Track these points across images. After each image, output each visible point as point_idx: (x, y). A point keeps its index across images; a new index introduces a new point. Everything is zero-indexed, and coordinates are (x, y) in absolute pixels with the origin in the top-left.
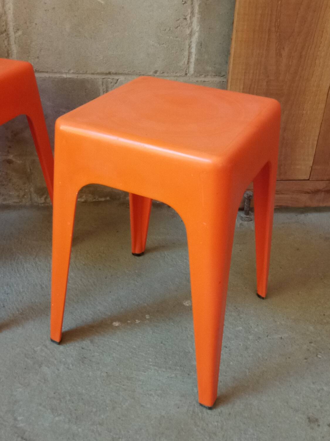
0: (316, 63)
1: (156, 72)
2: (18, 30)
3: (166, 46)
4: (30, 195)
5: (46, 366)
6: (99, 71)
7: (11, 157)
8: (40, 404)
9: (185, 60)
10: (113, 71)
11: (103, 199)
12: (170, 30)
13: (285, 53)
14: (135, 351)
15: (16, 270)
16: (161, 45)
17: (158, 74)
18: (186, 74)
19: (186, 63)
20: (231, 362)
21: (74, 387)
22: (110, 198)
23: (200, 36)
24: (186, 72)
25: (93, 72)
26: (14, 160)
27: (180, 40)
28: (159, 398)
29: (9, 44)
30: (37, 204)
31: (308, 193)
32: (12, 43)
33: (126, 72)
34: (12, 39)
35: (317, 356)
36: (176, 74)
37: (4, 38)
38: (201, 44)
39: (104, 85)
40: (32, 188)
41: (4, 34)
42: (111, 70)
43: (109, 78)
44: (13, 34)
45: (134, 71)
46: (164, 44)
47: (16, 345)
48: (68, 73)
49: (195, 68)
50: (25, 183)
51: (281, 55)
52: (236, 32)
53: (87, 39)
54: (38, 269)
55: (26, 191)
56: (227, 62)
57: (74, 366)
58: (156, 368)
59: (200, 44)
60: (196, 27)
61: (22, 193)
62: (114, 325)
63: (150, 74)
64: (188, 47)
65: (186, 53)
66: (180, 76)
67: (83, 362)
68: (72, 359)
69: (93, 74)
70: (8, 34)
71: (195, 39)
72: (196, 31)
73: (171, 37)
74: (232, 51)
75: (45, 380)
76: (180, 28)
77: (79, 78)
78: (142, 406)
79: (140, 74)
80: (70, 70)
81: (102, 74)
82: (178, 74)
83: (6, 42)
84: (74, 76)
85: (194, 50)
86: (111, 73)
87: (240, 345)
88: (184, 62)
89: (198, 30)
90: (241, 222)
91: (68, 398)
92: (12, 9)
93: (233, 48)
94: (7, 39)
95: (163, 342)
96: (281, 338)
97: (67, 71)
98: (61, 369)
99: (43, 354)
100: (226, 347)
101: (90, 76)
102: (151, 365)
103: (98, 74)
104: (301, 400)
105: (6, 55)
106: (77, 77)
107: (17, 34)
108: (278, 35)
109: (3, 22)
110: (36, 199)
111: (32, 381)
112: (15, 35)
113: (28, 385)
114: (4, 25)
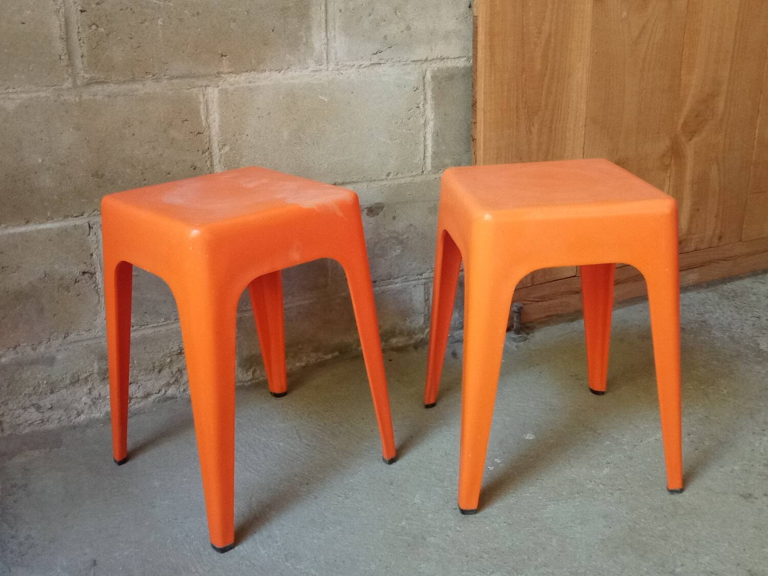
0: (566, 136)
1: (388, 175)
2: (225, 145)
3: (398, 142)
5: (430, 537)
8: (462, 571)
9: (421, 155)
11: (329, 356)
12: (402, 122)
13: (535, 130)
15: (291, 458)
16: (393, 141)
17: (391, 176)
18: (423, 172)
19: (422, 158)
20: (626, 474)
21: (482, 545)
22: (339, 352)
23: (435, 125)
24: (423, 169)
27: (414, 132)
28: (583, 526)
29: (212, 165)
30: (242, 384)
31: (578, 293)
32: (215, 164)
33: (355, 180)
34: (216, 162)
35: (704, 444)
36: (412, 174)
37: (206, 159)
41: (207, 154)
42: (337, 180)
45: (363, 177)
46: (396, 139)
49: (432, 163)
51: (531, 132)
53: (309, 145)
54: (317, 450)
56: (467, 151)
58: (552, 502)
59: (437, 134)
60: (430, 114)
63: (381, 178)
64: (423, 139)
65: (422, 146)
66: (416, 175)
70: (211, 153)
71: (430, 129)
72: (431, 119)
73: (404, 131)
76: (413, 118)
78: (572, 538)
79: (371, 179)
82: (414, 174)
83: (208, 163)
85: (430, 141)
87: (621, 457)
88: (420, 158)
90: (515, 344)
92: (217, 120)
94: (210, 159)
98: (451, 535)
99: (416, 527)
104: (722, 484)
107: (223, 152)
108: (526, 111)
109: (206, 138)
110: (240, 376)
111: (428, 554)
112: (219, 152)
113: (428, 559)
114: (206, 142)
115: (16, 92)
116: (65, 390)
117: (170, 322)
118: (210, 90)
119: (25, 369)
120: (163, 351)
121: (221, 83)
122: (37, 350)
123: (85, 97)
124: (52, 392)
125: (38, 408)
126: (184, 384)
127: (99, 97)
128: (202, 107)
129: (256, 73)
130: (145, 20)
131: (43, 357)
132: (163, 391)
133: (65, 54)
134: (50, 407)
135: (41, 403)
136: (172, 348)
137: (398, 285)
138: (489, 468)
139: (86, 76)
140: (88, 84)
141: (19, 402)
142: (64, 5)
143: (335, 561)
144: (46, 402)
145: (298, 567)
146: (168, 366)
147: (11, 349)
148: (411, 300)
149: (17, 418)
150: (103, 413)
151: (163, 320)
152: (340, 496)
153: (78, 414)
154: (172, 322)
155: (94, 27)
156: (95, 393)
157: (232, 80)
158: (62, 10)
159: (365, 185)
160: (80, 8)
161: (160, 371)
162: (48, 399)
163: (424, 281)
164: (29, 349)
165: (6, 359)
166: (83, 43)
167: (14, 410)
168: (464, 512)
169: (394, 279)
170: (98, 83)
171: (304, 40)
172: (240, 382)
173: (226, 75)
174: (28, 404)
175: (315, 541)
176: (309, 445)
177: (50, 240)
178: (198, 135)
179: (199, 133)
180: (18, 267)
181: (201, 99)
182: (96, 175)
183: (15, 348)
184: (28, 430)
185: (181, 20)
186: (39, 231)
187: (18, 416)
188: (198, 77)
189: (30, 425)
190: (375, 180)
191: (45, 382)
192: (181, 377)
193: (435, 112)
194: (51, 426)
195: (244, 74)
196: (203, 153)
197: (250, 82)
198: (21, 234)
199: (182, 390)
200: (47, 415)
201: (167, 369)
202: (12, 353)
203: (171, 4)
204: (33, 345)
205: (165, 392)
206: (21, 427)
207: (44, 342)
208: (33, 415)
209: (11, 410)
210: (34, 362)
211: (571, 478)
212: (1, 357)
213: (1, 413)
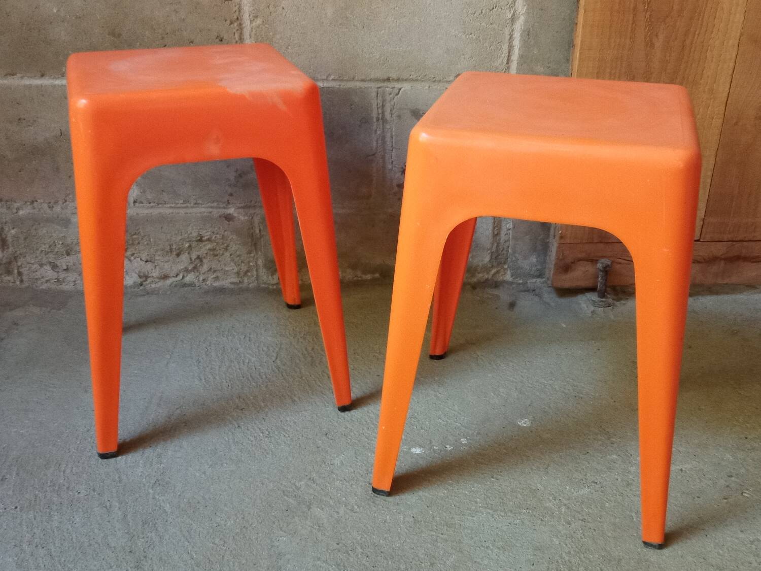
0: (706, 56)
2: (256, 17)
3: (474, 37)
4: (257, 271)
5: (318, 507)
6: (372, 76)
7: (231, 211)
8: (319, 559)
9: (504, 57)
10: (394, 75)
11: (369, 277)
12: (482, 12)
13: (658, 43)
14: (452, 488)
15: (250, 377)
16: (467, 36)
19: (505, 61)
20: (607, 503)
21: (365, 536)
22: (380, 275)
23: (526, 21)
25: (363, 77)
26: (236, 215)
27: (496, 27)
28: (501, 552)
29: (241, 39)
30: (266, 286)
31: (699, 262)
32: (245, 37)
33: (414, 77)
34: (247, 31)
35: (742, 494)
37: (234, 30)
38: (529, 32)
39: (380, 98)
40: (261, 261)
41: (235, 24)
42: (390, 75)
43: (387, 87)
44: (249, 23)
45: (425, 76)
46: (471, 34)
47: (268, 479)
48: (327, 80)
50: (250, 252)
51: (652, 46)
52: (585, 11)
53: (357, 28)
54: (282, 375)
55: (251, 264)
56: (568, 60)
57: (361, 508)
58: (489, 511)
59: (527, 34)
60: (521, 7)
61: (244, 268)
62: (414, 453)
63: (449, 80)
64: (508, 37)
65: (505, 47)
68: (356, 498)
69: (363, 80)
70: (240, 24)
71: (519, 25)
72: (521, 13)
73: (483, 24)
74: (578, 41)
75: (319, 526)
76: (497, 10)
77: (341, 87)
78: (475, 562)
79: (435, 79)
80: (329, 75)
81: (377, 80)
83: (237, 36)
84: (335, 85)
85: (518, 42)
86: (391, 79)
87: (617, 479)
88: (502, 61)
89: (524, 12)
90: (592, 308)
91: (360, 550)
93: (580, 36)
94: (239, 32)
95: (495, 476)
96: (681, 470)
97: (324, 77)
98: (342, 512)
99: (311, 491)
100: (596, 483)
101: (359, 84)
102: (480, 507)
103: (371, 80)
104: (726, 555)
106: (340, 85)
107: (254, 24)
108: (648, 16)
109: (235, 6)
110: (265, 277)
111: (300, 527)
112: (251, 24)
113: (295, 533)
114: (236, 11)
117: (189, 205)
119: (42, 225)
120: (181, 235)
122: (54, 209)
124: (68, 254)
125: (54, 267)
126: (204, 274)
131: (58, 217)
132: (180, 277)
134: (65, 268)
135: (58, 263)
136: (191, 233)
138: (448, 446)
141: (36, 257)
143: (199, 503)
144: (63, 262)
146: (187, 252)
147: (29, 203)
149: (34, 272)
151: (181, 201)
152: (263, 433)
154: (192, 205)
159: (426, 85)
161: (178, 255)
162: (64, 260)
164: (45, 206)
165: (23, 212)
167: (31, 263)
168: (375, 490)
172: (265, 283)
174: (44, 261)
175: (198, 474)
176: (278, 368)
180: (35, 121)
182: (112, 34)
183: (32, 202)
184: (44, 287)
186: (54, 86)
187: (35, 270)
189: (47, 281)
190: (439, 81)
191: (61, 243)
192: (202, 265)
193: (528, 5)
194: (67, 287)
196: (231, 23)
198: (37, 87)
199: (201, 279)
200: (62, 275)
201: (186, 255)
202: (30, 207)
204: (50, 203)
205: (183, 277)
206: (39, 282)
207: (60, 202)
208: (49, 272)
209: (29, 263)
210: (48, 220)
211: (534, 488)
212: (18, 209)
213: (19, 264)
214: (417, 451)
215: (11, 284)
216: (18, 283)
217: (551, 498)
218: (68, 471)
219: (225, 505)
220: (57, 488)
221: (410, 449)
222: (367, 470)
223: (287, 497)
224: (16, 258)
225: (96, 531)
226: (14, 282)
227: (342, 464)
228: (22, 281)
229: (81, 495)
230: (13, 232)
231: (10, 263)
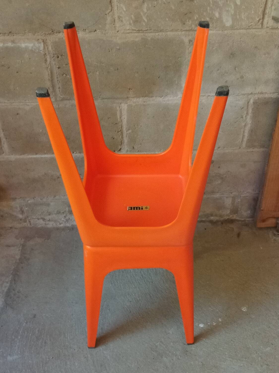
2: (129, 129)
5: (165, 357)
12: (231, 124)
14: (216, 347)
17: (220, 149)
18: (240, 148)
19: (241, 142)
20: (277, 356)
23: (251, 126)
24: (240, 146)
27: (237, 129)
29: (122, 138)
32: (124, 137)
34: (125, 135)
36: (233, 148)
37: (119, 135)
41: (120, 133)
46: (226, 132)
49: (246, 144)
54: (144, 281)
57: (182, 357)
58: (230, 359)
59: (251, 131)
60: (249, 121)
62: (200, 327)
64: (242, 133)
65: (241, 136)
66: (236, 149)
67: (186, 354)
68: (179, 352)
70: (122, 132)
71: (248, 128)
73: (231, 128)
75: (166, 367)
76: (238, 122)
83: (120, 137)
85: (247, 134)
88: (239, 141)
89: (250, 123)
90: (274, 238)
92: (126, 118)
94: (122, 135)
95: (233, 340)
98: (174, 360)
99: (162, 348)
100: (273, 344)
102: (227, 357)
105: (120, 144)
107: (128, 132)
109: (120, 126)
111: (159, 367)
112: (126, 132)
113: (157, 370)
114: (120, 128)
115: (30, 102)
116: (55, 215)
118: (123, 105)
119: (38, 206)
121: (128, 102)
122: (43, 200)
123: (60, 106)
124: (50, 215)
125: (44, 219)
127: (67, 106)
128: (118, 112)
129: (148, 97)
130: (90, 72)
131: (45, 203)
133: (51, 87)
134: (48, 220)
135: (45, 218)
137: (217, 196)
138: (214, 323)
139: (61, 97)
140: (63, 100)
142: (50, 65)
143: (120, 355)
144: (47, 218)
145: (104, 352)
147: (32, 199)
148: (224, 203)
149: (35, 221)
150: (71, 225)
153: (60, 224)
155: (64, 75)
156: (67, 218)
157: (134, 100)
158: (49, 67)
160: (57, 67)
163: (232, 196)
164: (39, 199)
165: (30, 202)
166: (60, 82)
169: (215, 193)
170: (66, 100)
171: (176, 82)
173: (132, 98)
174: (40, 217)
176: (143, 276)
177: (46, 162)
178: (116, 125)
179: (116, 124)
180: (34, 170)
181: (118, 108)
183: (34, 198)
184: (40, 226)
185: (108, 72)
186: (42, 158)
188: (117, 99)
189: (41, 224)
191: (46, 212)
193: (253, 120)
194: (49, 226)
195: (141, 98)
196: (118, 132)
197: (144, 102)
198: (34, 158)
200: (47, 222)
203: (104, 65)
204: (41, 198)
206: (38, 225)
207: (46, 198)
208: (41, 221)
209: (33, 219)
210: (41, 204)
211: (248, 347)
212: (28, 201)
213: (29, 219)
214: (201, 326)
215: (26, 226)
216: (29, 225)
217: (255, 352)
218: (68, 337)
219: (130, 356)
220: (66, 347)
221: (199, 325)
222: (183, 337)
223: (153, 351)
224: (28, 217)
225: (84, 370)
226: (28, 225)
227: (173, 333)
228: (30, 224)
229: (76, 351)
230: (26, 209)
231: (26, 218)
